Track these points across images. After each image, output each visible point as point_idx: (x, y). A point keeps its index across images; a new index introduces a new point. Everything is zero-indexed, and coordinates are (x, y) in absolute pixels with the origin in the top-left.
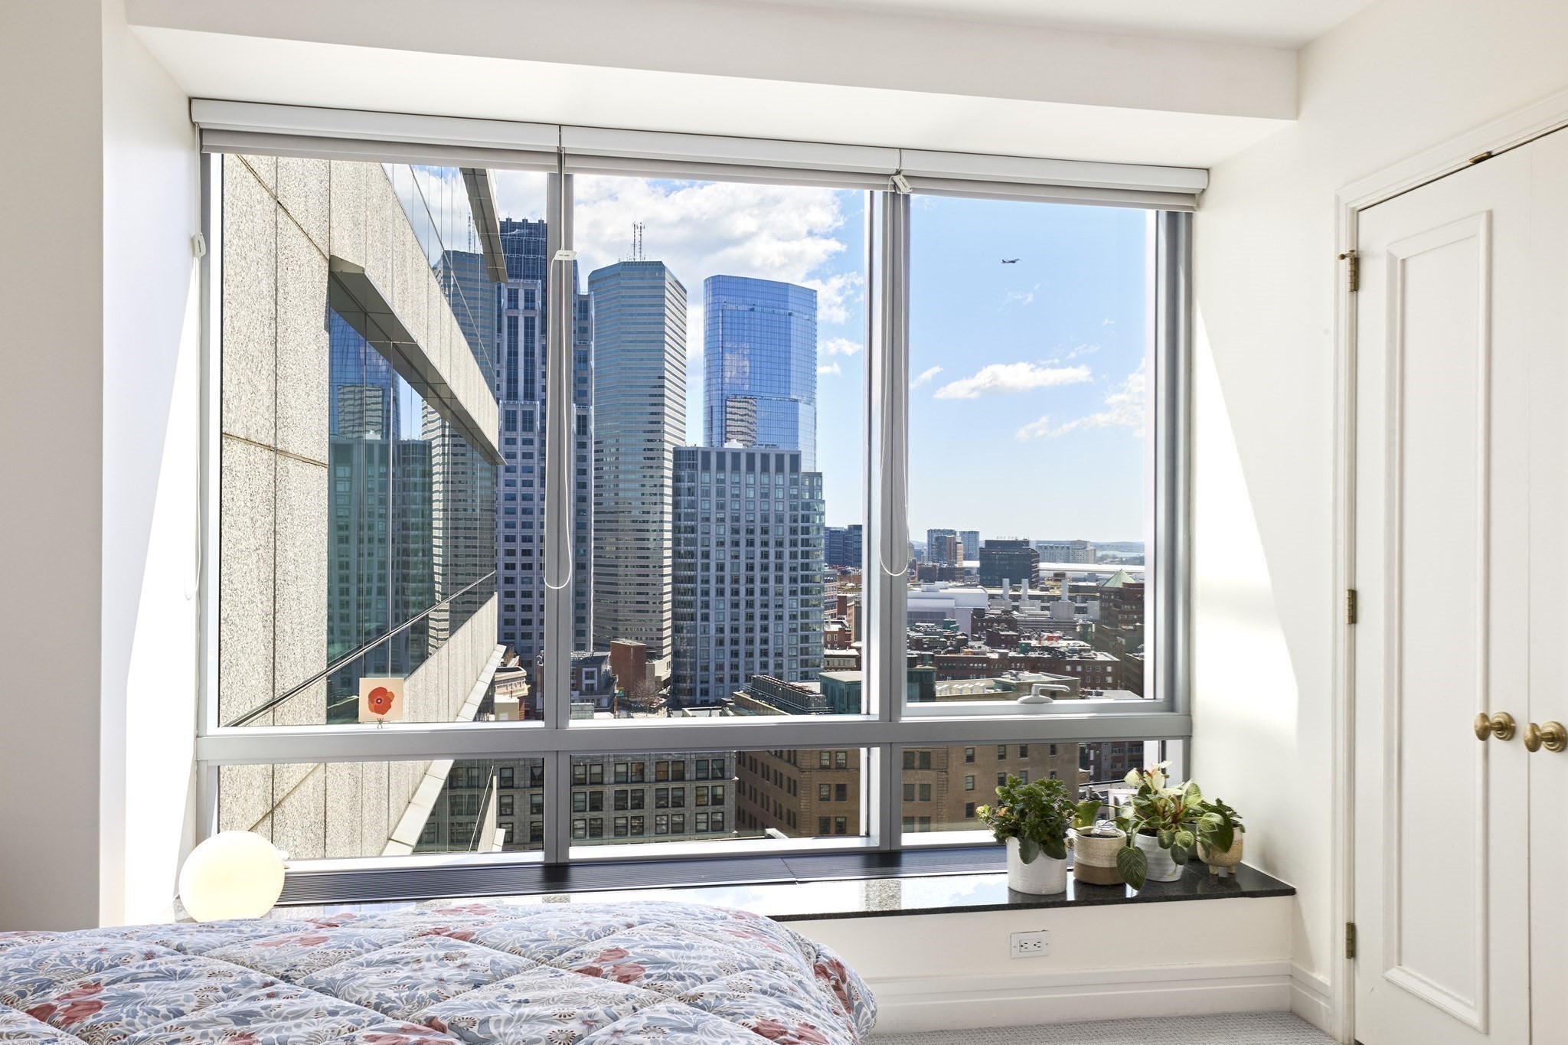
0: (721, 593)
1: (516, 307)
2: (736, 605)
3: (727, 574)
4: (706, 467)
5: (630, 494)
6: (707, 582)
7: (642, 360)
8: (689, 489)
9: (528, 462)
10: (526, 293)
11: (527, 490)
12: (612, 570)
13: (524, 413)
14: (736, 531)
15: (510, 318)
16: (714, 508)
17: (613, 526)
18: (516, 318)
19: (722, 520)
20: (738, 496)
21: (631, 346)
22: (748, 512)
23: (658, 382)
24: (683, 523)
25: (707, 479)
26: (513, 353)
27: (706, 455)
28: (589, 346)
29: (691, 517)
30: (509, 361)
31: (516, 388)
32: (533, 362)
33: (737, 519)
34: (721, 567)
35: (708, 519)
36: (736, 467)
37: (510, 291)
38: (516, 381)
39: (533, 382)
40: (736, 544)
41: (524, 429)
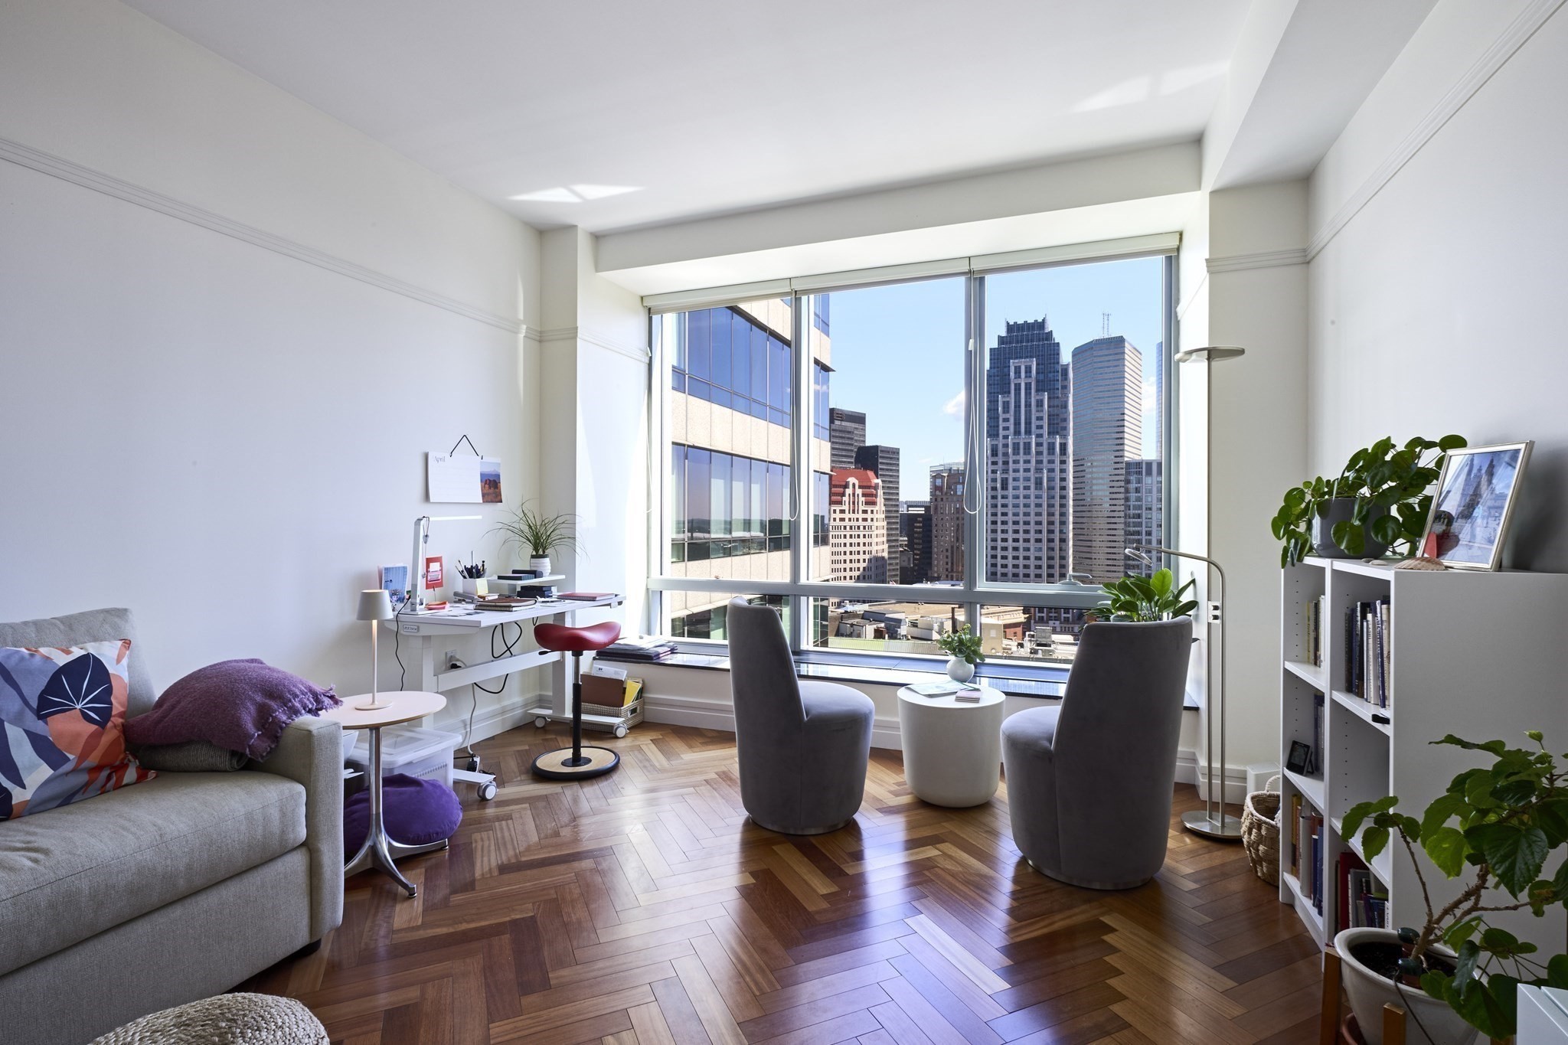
1: (1020, 377)
4: (1149, 473)
5: (1101, 493)
7: (1109, 403)
8: (1136, 488)
9: (1027, 474)
10: (1026, 367)
11: (1026, 492)
12: (1089, 544)
13: (1025, 443)
15: (1015, 384)
17: (1089, 514)
18: (1020, 384)
21: (1101, 395)
23: (1120, 417)
24: (1132, 512)
25: (1150, 482)
26: (1018, 406)
27: (1149, 464)
28: (1068, 397)
29: (1140, 507)
30: (1015, 411)
31: (1020, 428)
32: (1030, 410)
35: (1150, 509)
37: (1015, 367)
38: (1020, 424)
39: (1030, 423)
41: (1025, 454)
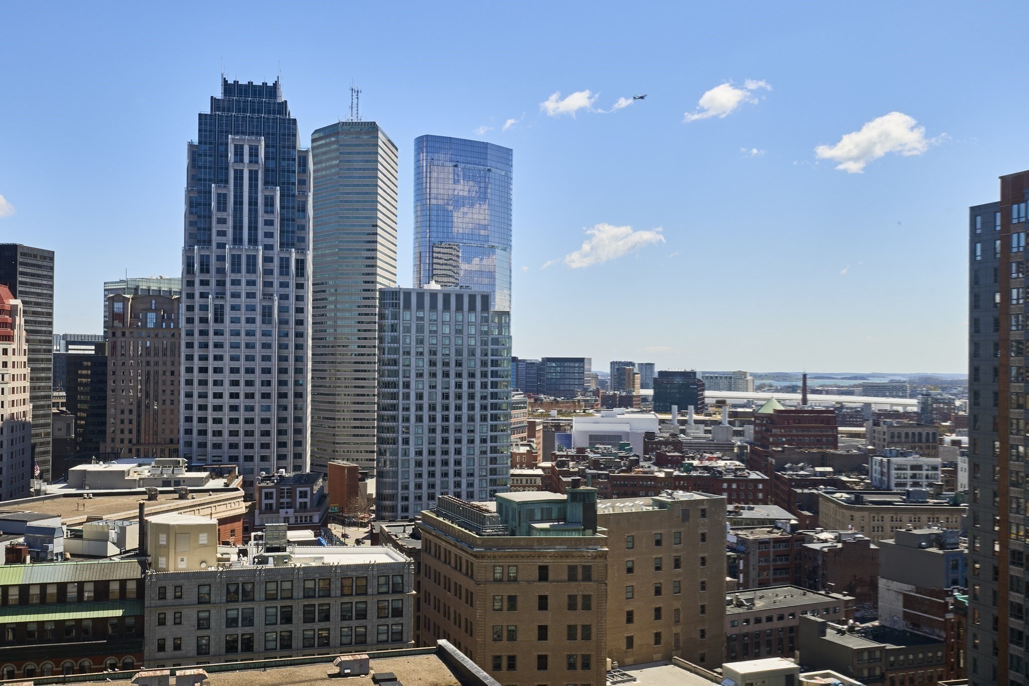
0: (419, 419)
1: (242, 161)
2: (433, 430)
3: (426, 402)
4: (407, 306)
5: (347, 330)
6: (408, 409)
7: (358, 210)
8: (392, 326)
9: (251, 301)
10: (251, 148)
11: (250, 327)
12: (330, 399)
13: (248, 257)
14: (433, 364)
15: (236, 171)
16: (414, 343)
17: (331, 358)
18: (242, 171)
19: (421, 354)
20: (435, 332)
21: (348, 197)
22: (444, 346)
23: (371, 230)
24: (386, 357)
25: (408, 318)
26: (238, 202)
27: (407, 294)
28: (307, 196)
29: (396, 351)
30: (235, 209)
31: (241, 234)
32: (256, 211)
33: (434, 353)
34: (420, 396)
35: (409, 353)
36: (433, 306)
37: (236, 146)
38: (241, 228)
39: (256, 228)
40: (434, 375)
41: (248, 271)
